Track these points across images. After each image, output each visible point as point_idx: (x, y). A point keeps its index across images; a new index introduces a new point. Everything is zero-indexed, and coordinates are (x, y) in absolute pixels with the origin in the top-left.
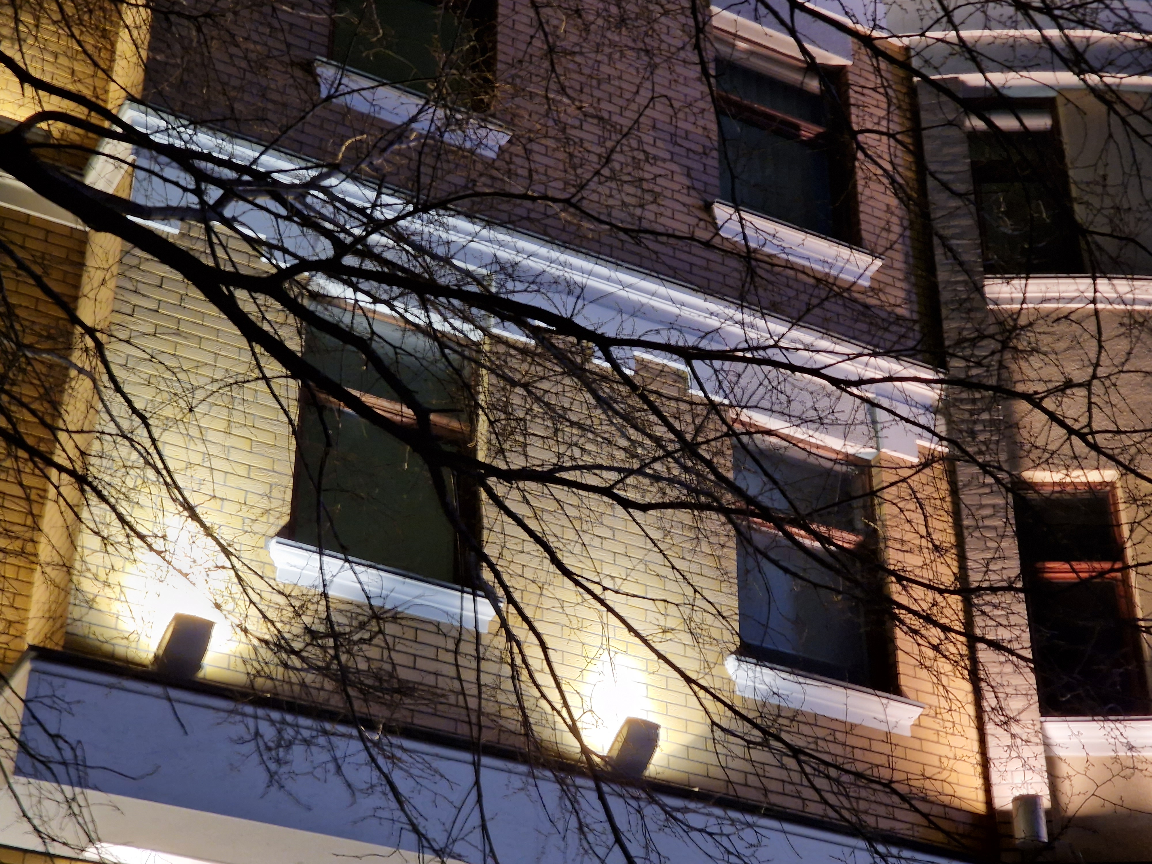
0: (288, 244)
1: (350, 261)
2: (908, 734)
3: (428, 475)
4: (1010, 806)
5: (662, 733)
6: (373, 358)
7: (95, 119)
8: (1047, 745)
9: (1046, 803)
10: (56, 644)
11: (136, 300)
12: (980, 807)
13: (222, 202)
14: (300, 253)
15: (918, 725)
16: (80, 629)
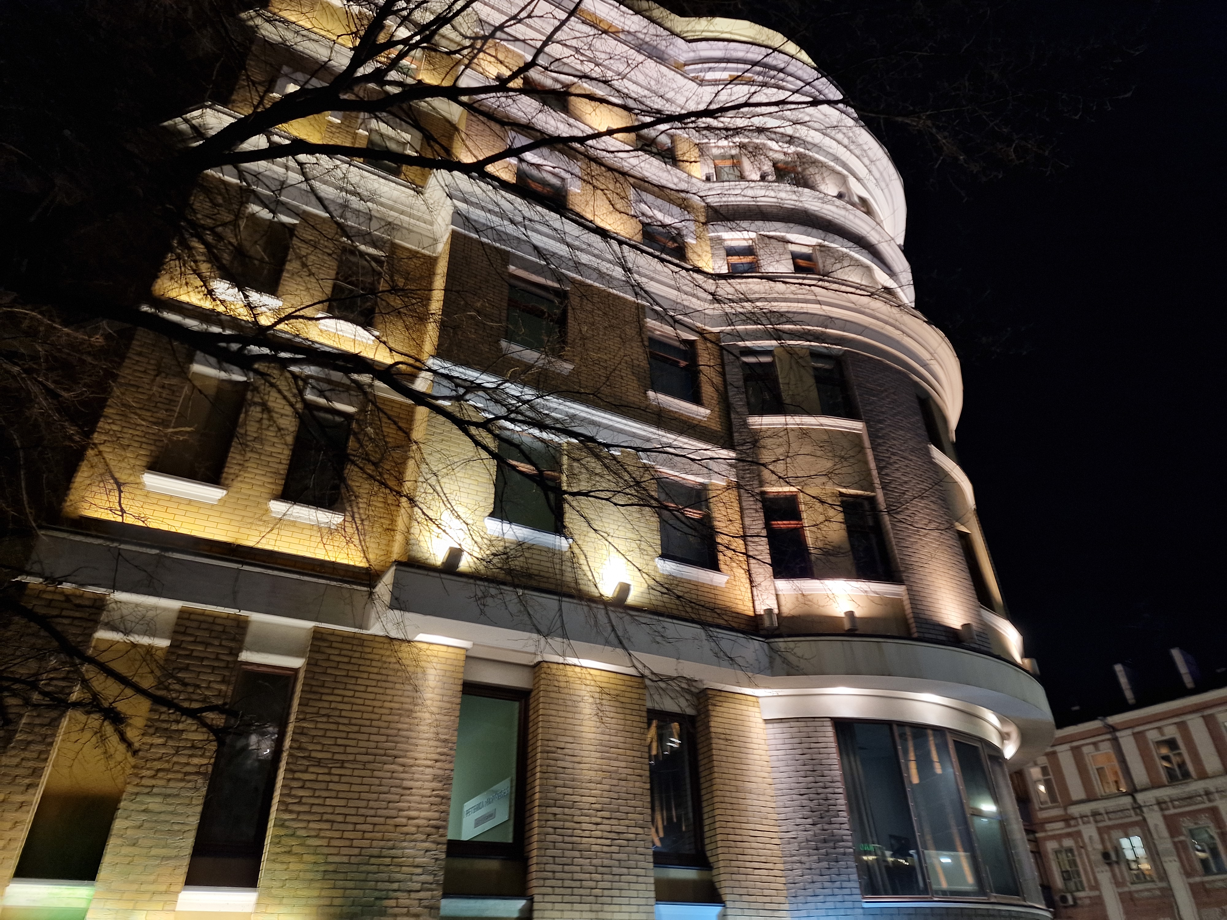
0: (490, 409)
1: (513, 416)
2: (724, 586)
3: (542, 494)
4: (762, 613)
5: (632, 588)
6: (522, 451)
7: (418, 364)
8: (776, 590)
9: (776, 611)
10: (404, 559)
11: (434, 430)
12: (751, 613)
13: (465, 394)
14: (495, 412)
15: (727, 583)
16: (413, 554)
